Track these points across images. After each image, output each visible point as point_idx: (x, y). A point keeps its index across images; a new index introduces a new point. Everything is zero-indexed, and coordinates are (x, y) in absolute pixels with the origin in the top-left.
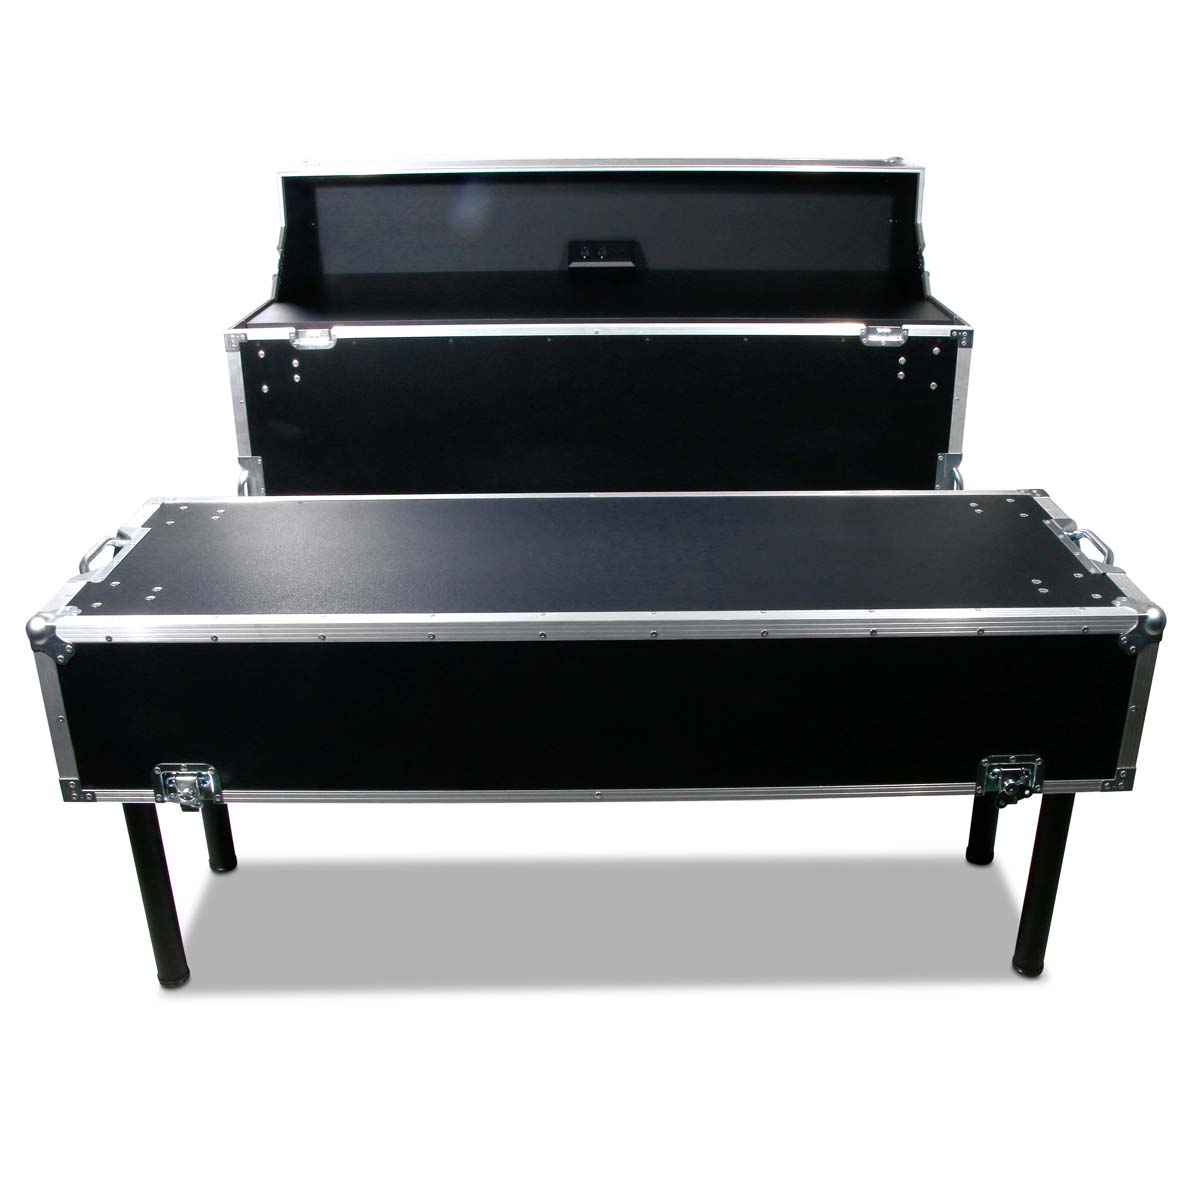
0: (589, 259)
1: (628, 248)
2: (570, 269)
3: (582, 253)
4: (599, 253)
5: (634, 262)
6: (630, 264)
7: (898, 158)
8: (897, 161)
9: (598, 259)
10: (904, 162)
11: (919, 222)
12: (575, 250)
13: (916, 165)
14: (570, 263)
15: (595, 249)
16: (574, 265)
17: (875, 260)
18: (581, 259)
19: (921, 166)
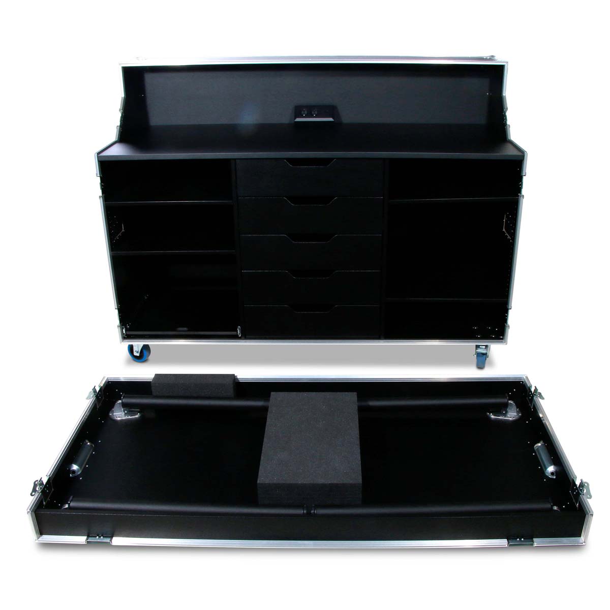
0: (307, 116)
1: (331, 110)
2: (296, 122)
3: (303, 112)
4: (313, 113)
5: (333, 118)
6: (331, 119)
7: (492, 56)
8: (492, 58)
9: (312, 116)
10: (496, 58)
11: (504, 95)
12: (298, 111)
13: (503, 61)
14: (295, 119)
15: (310, 110)
16: (298, 120)
17: (480, 118)
18: (302, 117)
19: (506, 61)
